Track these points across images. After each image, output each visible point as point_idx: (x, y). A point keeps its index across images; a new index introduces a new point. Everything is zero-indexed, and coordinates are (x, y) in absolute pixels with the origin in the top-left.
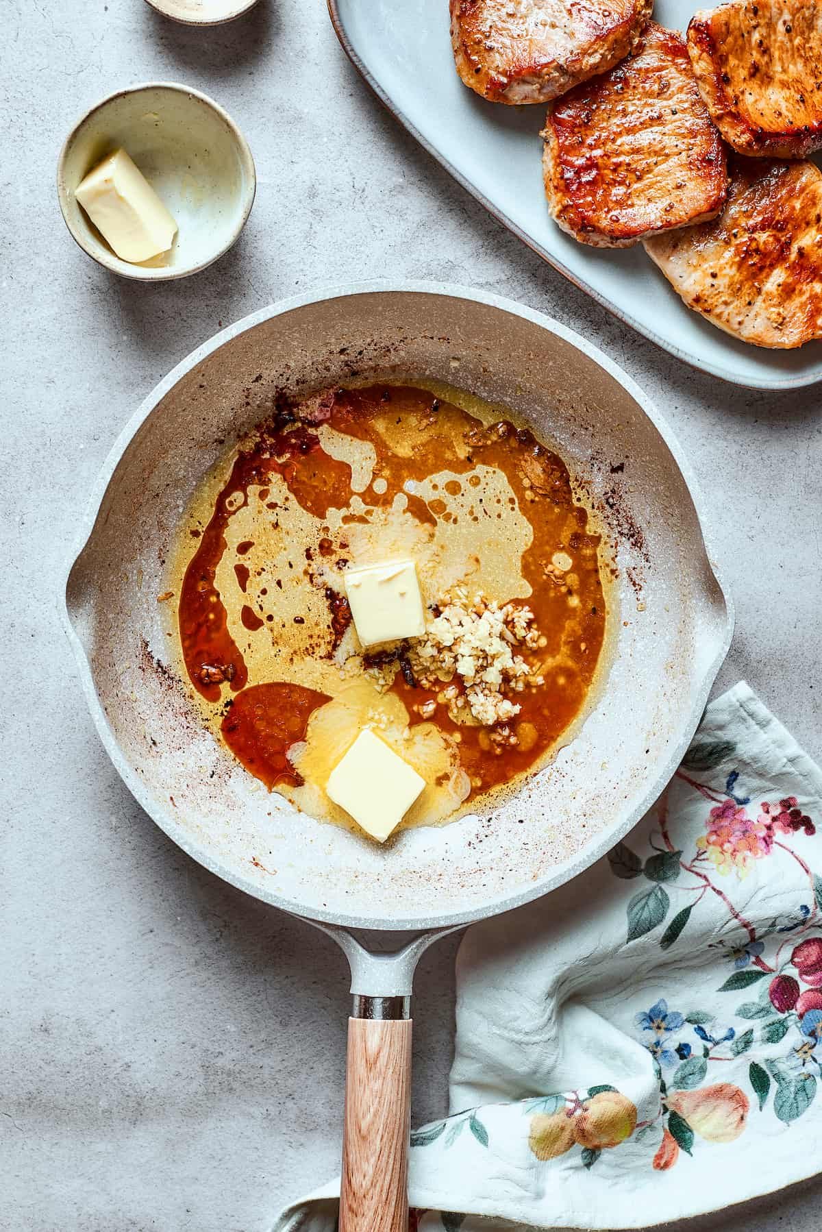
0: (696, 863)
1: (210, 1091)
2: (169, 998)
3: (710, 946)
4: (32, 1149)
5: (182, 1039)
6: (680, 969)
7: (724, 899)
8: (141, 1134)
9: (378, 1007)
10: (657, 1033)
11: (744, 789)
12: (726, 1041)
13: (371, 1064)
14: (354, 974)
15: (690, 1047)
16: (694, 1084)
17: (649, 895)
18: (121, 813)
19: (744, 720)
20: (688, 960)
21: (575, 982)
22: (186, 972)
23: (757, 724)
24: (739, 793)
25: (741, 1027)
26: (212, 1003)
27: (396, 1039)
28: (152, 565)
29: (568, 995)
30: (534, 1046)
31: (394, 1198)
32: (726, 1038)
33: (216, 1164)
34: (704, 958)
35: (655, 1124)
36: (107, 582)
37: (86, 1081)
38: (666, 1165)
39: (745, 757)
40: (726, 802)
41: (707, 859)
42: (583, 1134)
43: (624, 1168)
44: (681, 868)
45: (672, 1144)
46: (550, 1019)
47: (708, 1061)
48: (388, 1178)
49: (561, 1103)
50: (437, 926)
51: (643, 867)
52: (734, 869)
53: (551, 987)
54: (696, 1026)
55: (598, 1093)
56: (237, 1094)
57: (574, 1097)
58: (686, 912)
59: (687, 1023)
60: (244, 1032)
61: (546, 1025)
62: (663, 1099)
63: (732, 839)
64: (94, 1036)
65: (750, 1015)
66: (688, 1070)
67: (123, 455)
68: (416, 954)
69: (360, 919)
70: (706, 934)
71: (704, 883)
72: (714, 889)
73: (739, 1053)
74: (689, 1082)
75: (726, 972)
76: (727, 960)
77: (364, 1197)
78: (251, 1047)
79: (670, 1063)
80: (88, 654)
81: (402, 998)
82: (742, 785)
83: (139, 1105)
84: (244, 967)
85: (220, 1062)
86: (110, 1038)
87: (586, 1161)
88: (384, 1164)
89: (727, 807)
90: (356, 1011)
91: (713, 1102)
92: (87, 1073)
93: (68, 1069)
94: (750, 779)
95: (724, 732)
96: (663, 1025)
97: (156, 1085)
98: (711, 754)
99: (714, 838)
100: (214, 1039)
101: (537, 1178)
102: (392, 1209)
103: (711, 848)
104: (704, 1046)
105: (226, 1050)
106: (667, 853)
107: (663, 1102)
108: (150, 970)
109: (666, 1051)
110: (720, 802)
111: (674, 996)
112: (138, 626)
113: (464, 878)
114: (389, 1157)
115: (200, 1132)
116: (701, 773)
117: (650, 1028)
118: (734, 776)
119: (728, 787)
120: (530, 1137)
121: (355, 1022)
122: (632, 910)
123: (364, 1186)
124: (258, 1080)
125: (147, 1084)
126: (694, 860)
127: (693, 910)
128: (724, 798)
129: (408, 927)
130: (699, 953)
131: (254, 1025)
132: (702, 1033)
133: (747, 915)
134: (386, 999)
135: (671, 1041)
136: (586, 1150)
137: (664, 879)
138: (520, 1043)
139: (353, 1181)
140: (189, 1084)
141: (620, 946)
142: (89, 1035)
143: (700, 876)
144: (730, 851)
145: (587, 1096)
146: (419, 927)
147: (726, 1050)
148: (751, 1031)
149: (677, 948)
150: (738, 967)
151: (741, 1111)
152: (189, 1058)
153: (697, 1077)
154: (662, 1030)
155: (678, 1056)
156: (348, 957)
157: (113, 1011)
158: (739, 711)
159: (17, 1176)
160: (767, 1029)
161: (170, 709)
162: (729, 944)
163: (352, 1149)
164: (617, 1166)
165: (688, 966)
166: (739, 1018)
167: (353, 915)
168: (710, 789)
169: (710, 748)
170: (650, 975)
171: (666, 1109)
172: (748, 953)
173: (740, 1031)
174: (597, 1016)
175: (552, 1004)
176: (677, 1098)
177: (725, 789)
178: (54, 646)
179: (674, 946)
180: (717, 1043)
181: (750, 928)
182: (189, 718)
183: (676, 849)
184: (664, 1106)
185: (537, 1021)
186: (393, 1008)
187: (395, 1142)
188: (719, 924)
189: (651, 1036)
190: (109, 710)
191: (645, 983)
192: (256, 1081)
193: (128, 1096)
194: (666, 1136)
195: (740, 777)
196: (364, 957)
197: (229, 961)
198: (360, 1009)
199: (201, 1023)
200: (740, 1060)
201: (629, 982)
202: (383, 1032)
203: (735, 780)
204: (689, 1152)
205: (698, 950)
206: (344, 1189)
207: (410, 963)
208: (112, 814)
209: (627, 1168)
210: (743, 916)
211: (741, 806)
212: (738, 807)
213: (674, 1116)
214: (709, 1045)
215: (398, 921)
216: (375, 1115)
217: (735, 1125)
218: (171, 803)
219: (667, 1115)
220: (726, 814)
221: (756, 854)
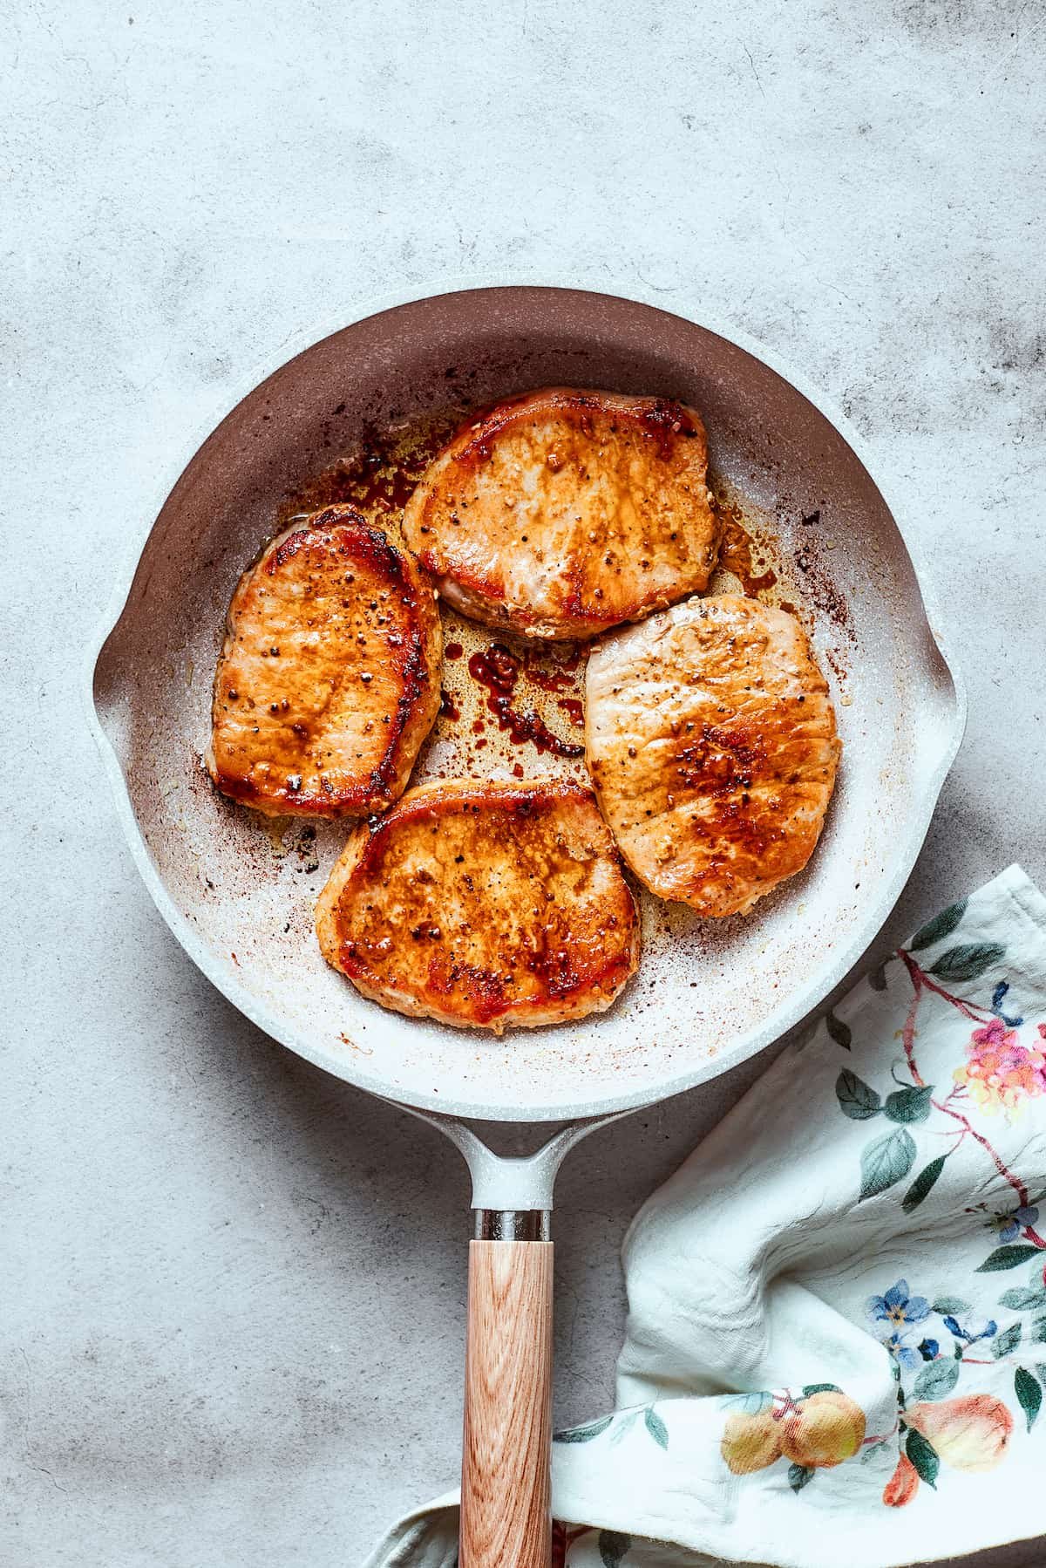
0: (952, 1101)
1: (309, 1432)
2: (252, 1311)
3: (968, 1210)
4: (79, 1516)
5: (271, 1364)
6: (927, 1240)
7: (989, 1148)
8: (220, 1492)
9: (508, 1224)
10: (894, 1324)
11: (1016, 1005)
12: (985, 1338)
13: (499, 1300)
14: (475, 1182)
15: (938, 1345)
16: (943, 1393)
17: (890, 1140)
18: (183, 1069)
19: (1017, 915)
20: (939, 1228)
21: (790, 1252)
22: (275, 1275)
23: (1034, 920)
24: (1009, 1010)
25: (1005, 1320)
26: (310, 1316)
27: (532, 1266)
28: (205, 655)
29: (777, 1270)
30: (732, 1333)
31: (533, 1476)
32: (985, 1335)
33: (319, 1528)
34: (957, 1227)
35: (889, 1442)
36: (146, 674)
37: (147, 1423)
38: (902, 1500)
39: (1018, 965)
40: (992, 1023)
41: (967, 1096)
42: (792, 1445)
43: (843, 1497)
44: (933, 1106)
45: (912, 1473)
46: (754, 1298)
47: (960, 1364)
48: (524, 1449)
49: (766, 1401)
50: (583, 1115)
51: (883, 1104)
52: (1003, 1109)
53: (758, 1256)
54: (946, 1317)
55: (816, 1392)
56: (346, 1435)
57: (785, 1395)
58: (938, 1165)
59: (934, 1313)
60: (353, 1353)
61: (748, 1307)
62: (900, 1412)
63: (999, 1071)
64: (155, 1364)
65: (1017, 1304)
66: (935, 1374)
67: (165, 505)
68: (556, 1154)
69: (482, 1108)
70: (963, 1194)
71: (963, 1126)
72: (976, 1135)
73: (1001, 1354)
74: (935, 1391)
75: (988, 1245)
76: (989, 1230)
77: (493, 1475)
78: (363, 1372)
79: (912, 1365)
80: (123, 766)
81: (539, 1212)
82: (1013, 1001)
83: (218, 1453)
84: (349, 1267)
85: (323, 1393)
86: (177, 1365)
87: (795, 1482)
88: (518, 1431)
89: (993, 1029)
90: (479, 1232)
91: (965, 1419)
92: (147, 1412)
93: (122, 1408)
94: (1024, 993)
95: (992, 931)
96: (903, 1314)
97: (239, 1426)
98: (973, 959)
99: (976, 1069)
100: (314, 1363)
101: (728, 1497)
102: (530, 1491)
103: (972, 1081)
104: (956, 1344)
105: (329, 1378)
106: (914, 1088)
107: (902, 1416)
108: (226, 1275)
109: (906, 1349)
110: (985, 1022)
111: (917, 1275)
112: (187, 734)
113: (619, 1058)
114: (524, 1422)
115: (298, 1487)
116: (960, 984)
117: (885, 1317)
118: (1003, 988)
119: (995, 1003)
120: (723, 1442)
121: (479, 1246)
122: (867, 1159)
123: (492, 1459)
124: (372, 1416)
125: (226, 1424)
126: (950, 1097)
127: (947, 1162)
128: (989, 1017)
129: (546, 1117)
130: (952, 1219)
131: (366, 1343)
132: (953, 1326)
133: (1017, 1171)
134: (518, 1214)
135: (913, 1336)
136: (795, 1467)
137: (910, 1119)
138: (714, 1329)
139: (478, 1454)
140: (282, 1423)
141: (850, 1205)
142: (149, 1363)
143: (958, 1117)
144: (997, 1086)
145: (802, 1395)
146: (560, 1116)
147: (984, 1350)
148: (1018, 1326)
149: (926, 1211)
150: (1003, 1241)
151: (1002, 1432)
152: (280, 1390)
153: (945, 1384)
154: (902, 1321)
155: (921, 1356)
156: (467, 1159)
157: (180, 1330)
158: (1011, 903)
159: (60, 1552)
160: (1040, 1324)
161: (231, 842)
162: (992, 1208)
163: (477, 1414)
164: (834, 1493)
165: (937, 1237)
166: (1003, 1308)
167: (473, 1103)
168: (971, 1005)
169: (972, 952)
170: (889, 1246)
171: (903, 1427)
172: (1017, 1221)
173: (1003, 1325)
174: (816, 1298)
175: (757, 1279)
176: (918, 1411)
177: (990, 1006)
178: (88, 854)
179: (920, 1209)
180: (973, 1341)
181: (1021, 1188)
182: (256, 856)
183: (927, 1084)
184: (902, 1422)
185: (737, 1301)
186: (528, 1226)
187: (532, 1401)
188: (980, 1182)
189: (887, 1328)
190: (151, 838)
191: (881, 1257)
192: (370, 1417)
193: (203, 1442)
194: (902, 1463)
195: (1010, 990)
196: (488, 1158)
197: (330, 1260)
198: (484, 1228)
199: (296, 1343)
200: (1004, 1363)
201: (858, 1256)
202: (514, 1258)
203: (1003, 994)
204: (932, 1484)
205: (951, 1216)
206: (466, 1467)
207: (550, 1167)
208: (171, 1071)
209: (849, 1499)
210: (1011, 1172)
211: (1011, 1029)
212: (1007, 1029)
213: (914, 1434)
214: (963, 1342)
215: (533, 1110)
216: (505, 1366)
217: (992, 1451)
218: (233, 961)
219: (906, 1435)
220: (992, 1038)
221: (1030, 1092)
